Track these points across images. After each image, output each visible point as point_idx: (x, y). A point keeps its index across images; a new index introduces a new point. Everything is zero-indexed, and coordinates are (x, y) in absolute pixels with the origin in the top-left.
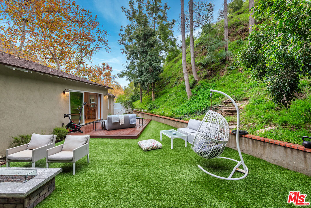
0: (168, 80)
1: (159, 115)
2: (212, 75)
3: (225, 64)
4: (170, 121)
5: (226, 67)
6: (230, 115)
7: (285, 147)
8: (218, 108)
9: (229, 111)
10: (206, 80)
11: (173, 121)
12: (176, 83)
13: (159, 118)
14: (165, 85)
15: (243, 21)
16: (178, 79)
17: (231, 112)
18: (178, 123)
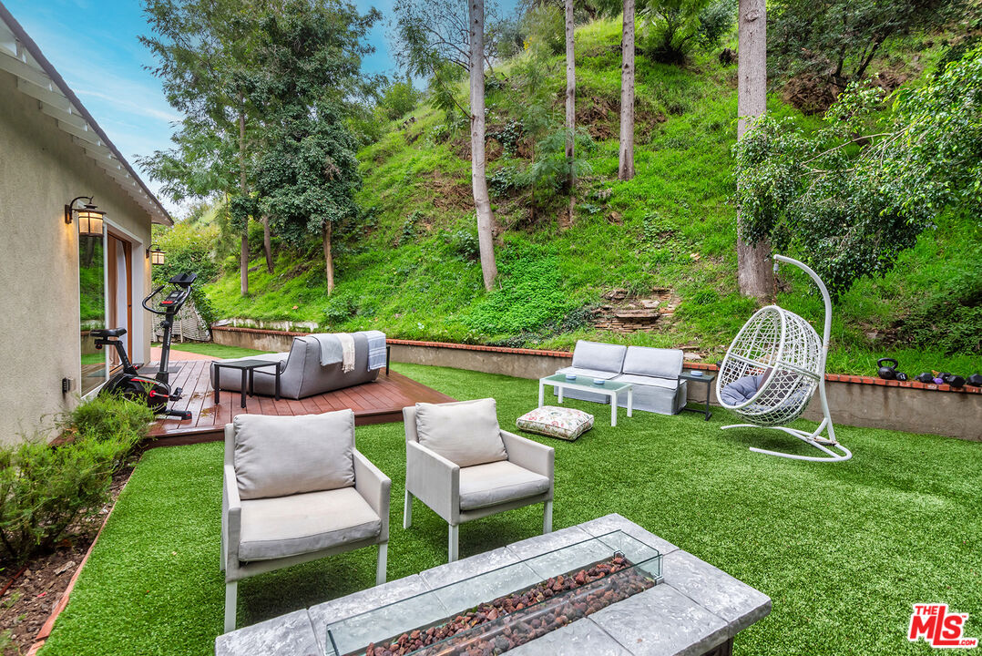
0: (368, 219)
1: (398, 338)
2: (540, 220)
3: (566, 194)
4: (470, 354)
5: (573, 204)
6: (635, 330)
7: (850, 383)
8: (600, 312)
9: (631, 320)
10: (523, 233)
11: (482, 354)
12: (408, 234)
13: (404, 350)
14: (360, 235)
15: (591, 89)
16: (416, 222)
17: (638, 323)
18: (509, 358)
